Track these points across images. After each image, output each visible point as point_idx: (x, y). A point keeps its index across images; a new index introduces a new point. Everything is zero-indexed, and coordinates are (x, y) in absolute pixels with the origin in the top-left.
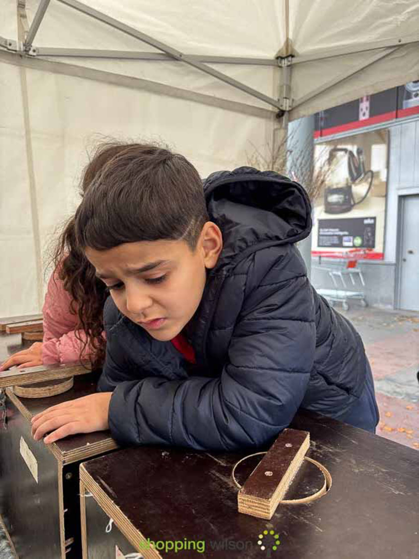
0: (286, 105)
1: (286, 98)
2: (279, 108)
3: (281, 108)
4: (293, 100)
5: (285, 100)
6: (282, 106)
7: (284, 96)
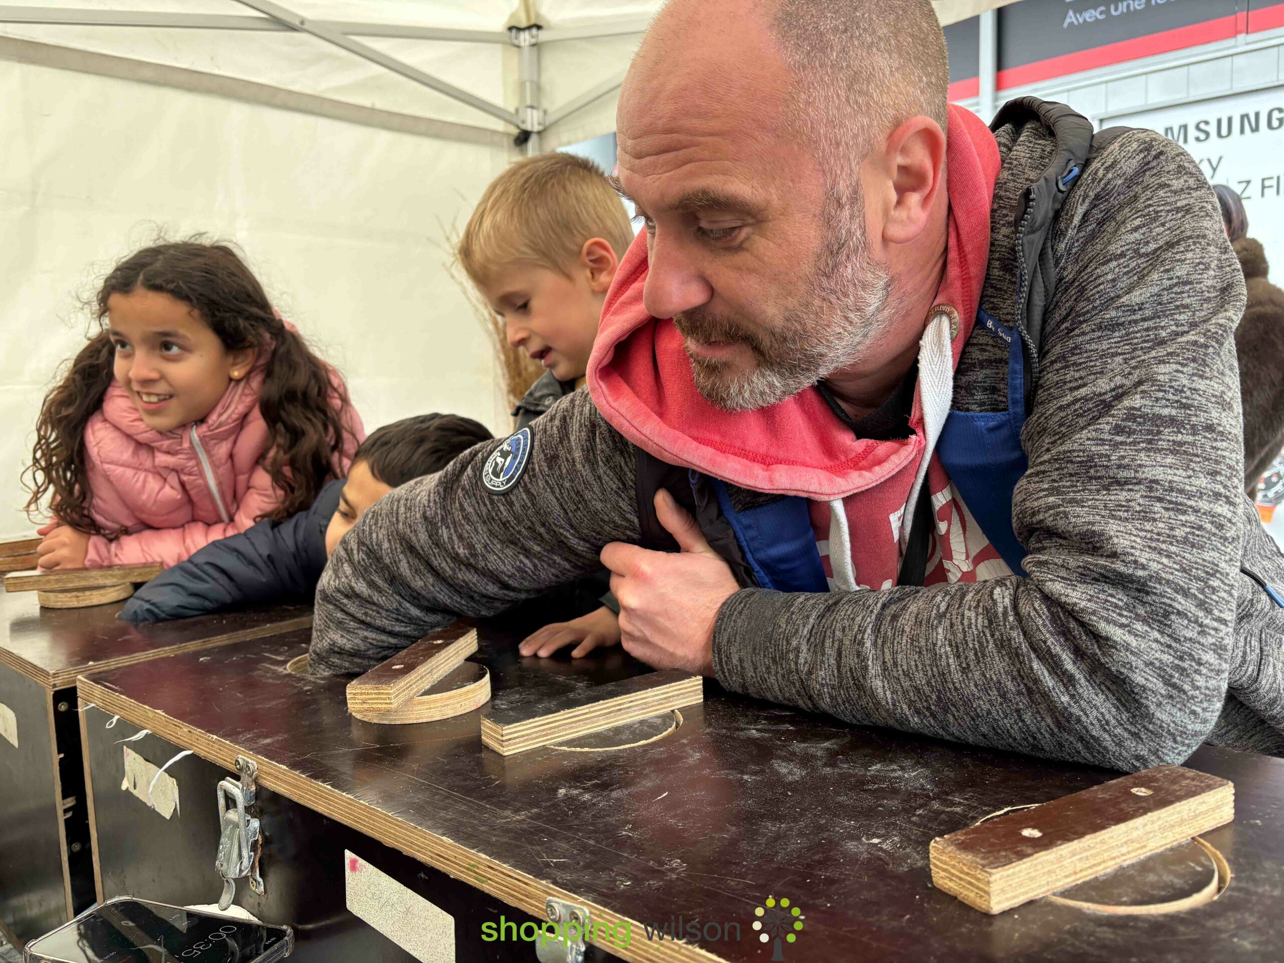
0: (532, 121)
1: (532, 107)
2: (518, 127)
3: (523, 127)
4: (545, 112)
5: (529, 110)
6: (523, 122)
7: (529, 102)
